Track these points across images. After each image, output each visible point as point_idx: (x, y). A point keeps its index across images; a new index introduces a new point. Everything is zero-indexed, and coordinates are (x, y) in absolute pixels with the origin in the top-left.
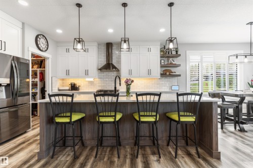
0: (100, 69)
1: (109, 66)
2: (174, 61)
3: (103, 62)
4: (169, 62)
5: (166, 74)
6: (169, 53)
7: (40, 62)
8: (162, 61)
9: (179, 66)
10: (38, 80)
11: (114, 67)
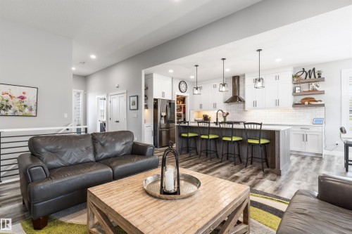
0: (226, 102)
1: (236, 99)
2: (318, 86)
3: (230, 95)
4: (311, 87)
5: (304, 104)
6: (310, 77)
7: (183, 100)
8: (297, 89)
9: (322, 93)
10: (182, 112)
11: (240, 100)
